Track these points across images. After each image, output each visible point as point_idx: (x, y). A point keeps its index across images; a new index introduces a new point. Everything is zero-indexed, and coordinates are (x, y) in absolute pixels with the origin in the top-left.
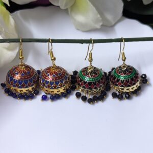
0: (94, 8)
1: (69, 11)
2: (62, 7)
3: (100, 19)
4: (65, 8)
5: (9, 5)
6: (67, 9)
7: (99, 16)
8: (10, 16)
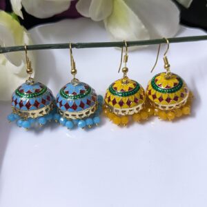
0: (136, 17)
1: (106, 24)
2: (95, 18)
3: (146, 31)
4: (100, 20)
5: (23, 18)
6: (102, 21)
7: (143, 27)
8: (25, 32)
